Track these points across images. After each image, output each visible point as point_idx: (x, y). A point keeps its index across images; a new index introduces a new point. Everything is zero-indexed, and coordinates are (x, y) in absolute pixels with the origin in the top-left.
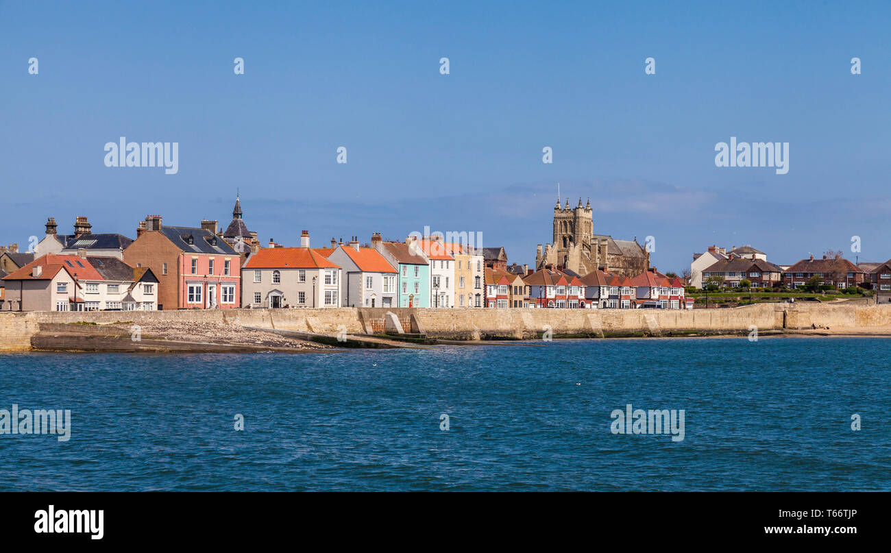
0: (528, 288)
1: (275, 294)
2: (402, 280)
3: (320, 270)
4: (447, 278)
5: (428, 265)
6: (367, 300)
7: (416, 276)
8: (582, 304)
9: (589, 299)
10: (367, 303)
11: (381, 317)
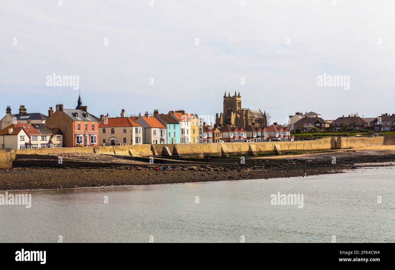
0: (221, 133)
1: (113, 139)
2: (168, 131)
3: (133, 127)
4: (188, 130)
5: (179, 124)
6: (154, 141)
7: (174, 129)
8: (245, 140)
9: (248, 138)
10: (154, 142)
11: (161, 148)
